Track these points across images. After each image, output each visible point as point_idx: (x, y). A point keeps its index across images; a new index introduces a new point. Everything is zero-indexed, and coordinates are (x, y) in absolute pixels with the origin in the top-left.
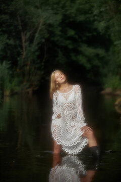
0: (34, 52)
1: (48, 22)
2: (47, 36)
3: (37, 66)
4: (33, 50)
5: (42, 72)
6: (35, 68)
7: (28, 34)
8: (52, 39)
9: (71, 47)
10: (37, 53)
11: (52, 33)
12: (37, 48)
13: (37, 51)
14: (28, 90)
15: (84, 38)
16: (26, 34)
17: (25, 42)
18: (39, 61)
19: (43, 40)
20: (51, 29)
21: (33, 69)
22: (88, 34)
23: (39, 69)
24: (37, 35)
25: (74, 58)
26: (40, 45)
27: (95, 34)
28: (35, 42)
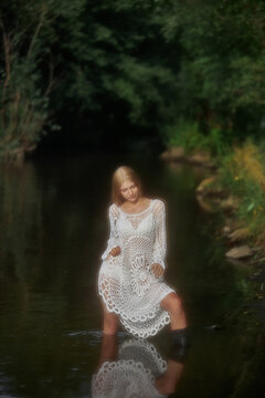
0: (28, 75)
1: (58, 12)
2: (54, 39)
3: (34, 103)
4: (26, 70)
5: (45, 116)
6: (30, 107)
7: (17, 37)
8: (65, 46)
9: (102, 62)
10: (35, 77)
11: (64, 34)
12: (34, 66)
13: (34, 72)
14: (16, 151)
15: (130, 45)
16: (12, 37)
17: (10, 53)
18: (38, 93)
19: (48, 50)
20: (62, 25)
21: (26, 109)
22: (138, 38)
23: (38, 108)
24: (34, 40)
25: (108, 85)
26: (40, 60)
27: (151, 36)
28: (31, 54)
